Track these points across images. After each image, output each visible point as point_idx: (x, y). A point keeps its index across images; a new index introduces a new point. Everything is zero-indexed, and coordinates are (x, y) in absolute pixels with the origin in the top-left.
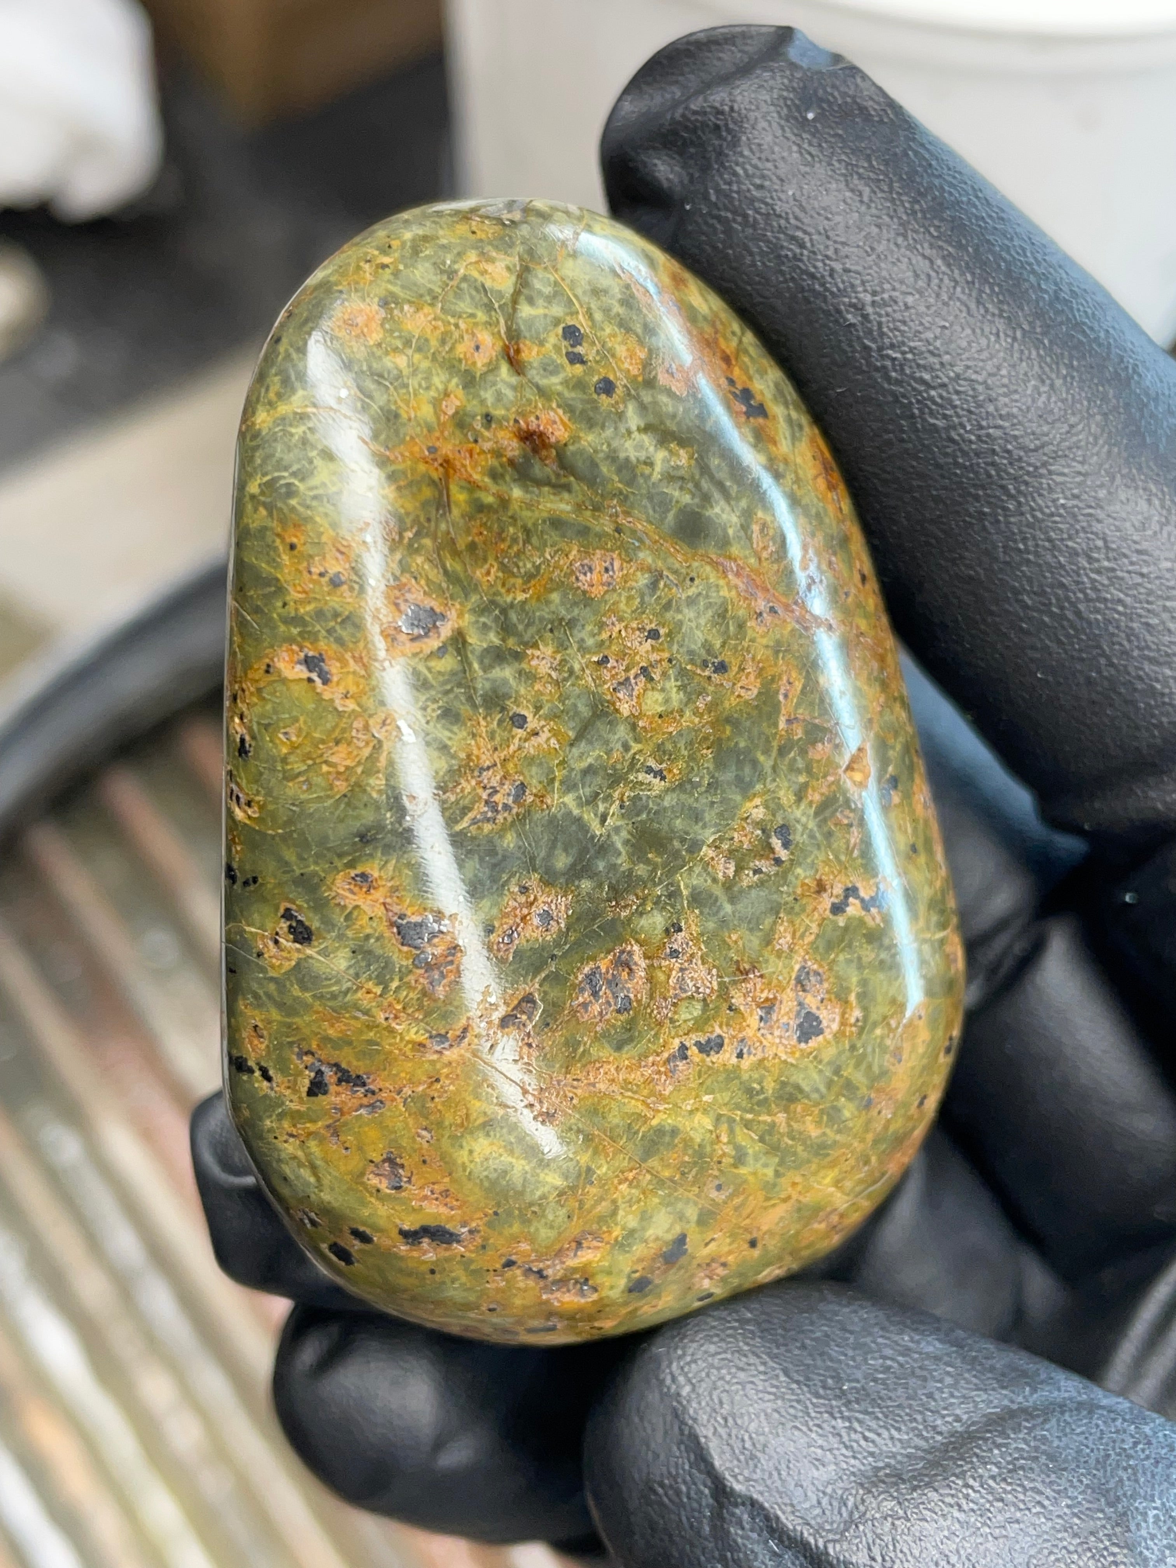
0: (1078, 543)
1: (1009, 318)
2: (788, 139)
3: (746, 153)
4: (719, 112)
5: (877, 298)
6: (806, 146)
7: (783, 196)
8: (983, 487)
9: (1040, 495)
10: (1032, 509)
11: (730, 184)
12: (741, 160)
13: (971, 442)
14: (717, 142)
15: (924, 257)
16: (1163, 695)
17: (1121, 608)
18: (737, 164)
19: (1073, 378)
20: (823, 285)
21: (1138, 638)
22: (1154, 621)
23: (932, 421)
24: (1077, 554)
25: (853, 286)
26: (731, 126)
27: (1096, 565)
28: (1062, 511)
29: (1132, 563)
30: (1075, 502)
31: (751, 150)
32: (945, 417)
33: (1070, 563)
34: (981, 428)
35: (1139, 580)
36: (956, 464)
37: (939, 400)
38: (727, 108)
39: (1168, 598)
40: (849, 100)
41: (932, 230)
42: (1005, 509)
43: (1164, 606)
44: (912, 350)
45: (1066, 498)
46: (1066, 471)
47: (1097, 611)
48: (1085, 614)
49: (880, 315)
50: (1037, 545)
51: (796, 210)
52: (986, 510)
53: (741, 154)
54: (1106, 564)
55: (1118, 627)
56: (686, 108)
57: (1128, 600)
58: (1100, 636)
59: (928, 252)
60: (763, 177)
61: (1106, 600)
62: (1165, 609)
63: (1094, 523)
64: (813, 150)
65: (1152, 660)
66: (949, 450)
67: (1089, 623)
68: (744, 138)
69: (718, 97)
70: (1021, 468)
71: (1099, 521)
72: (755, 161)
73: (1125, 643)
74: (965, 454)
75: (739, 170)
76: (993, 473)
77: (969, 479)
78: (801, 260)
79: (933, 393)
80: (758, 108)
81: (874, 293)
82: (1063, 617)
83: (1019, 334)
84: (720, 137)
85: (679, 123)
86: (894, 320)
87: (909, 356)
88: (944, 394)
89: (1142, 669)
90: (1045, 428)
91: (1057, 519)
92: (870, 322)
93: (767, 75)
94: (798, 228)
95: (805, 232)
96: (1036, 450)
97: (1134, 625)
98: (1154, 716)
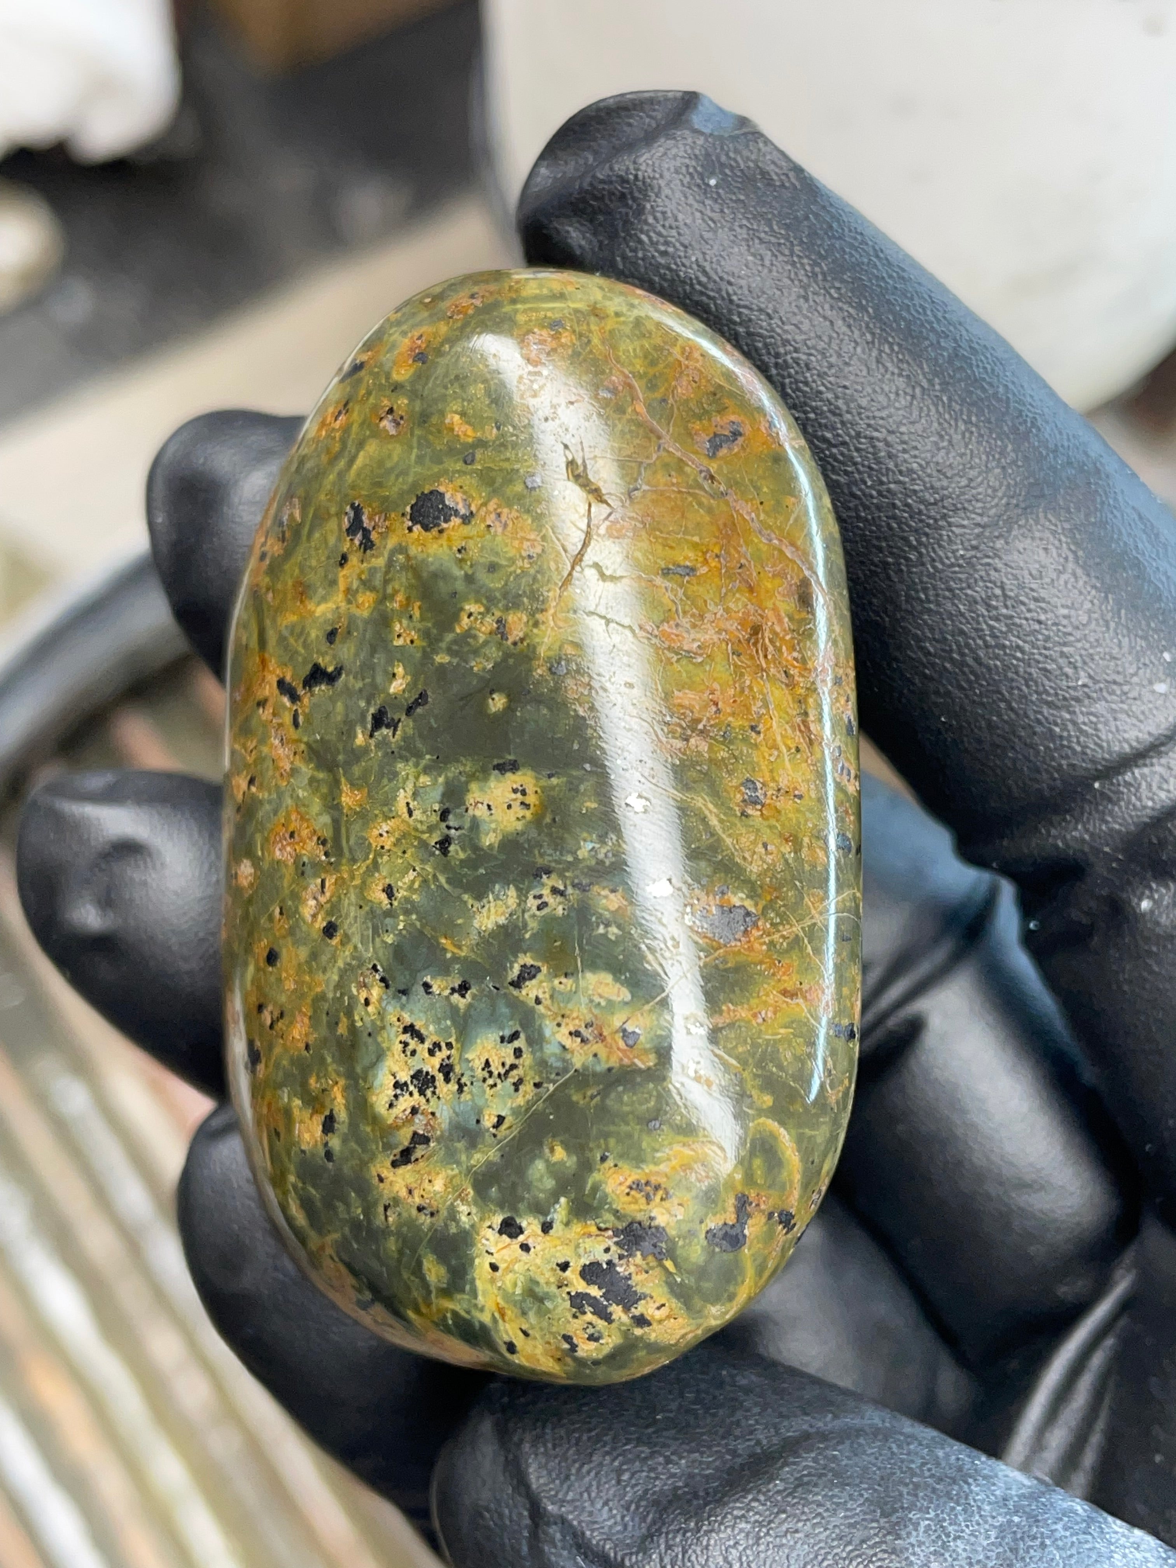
0: (979, 592)
1: (908, 377)
2: (691, 206)
3: (651, 220)
4: (624, 181)
5: (780, 361)
6: (709, 213)
7: (688, 264)
8: (886, 539)
9: (940, 546)
10: (933, 560)
11: (635, 250)
12: (646, 228)
13: (872, 497)
14: (623, 210)
15: (825, 318)
16: (1061, 737)
17: (1019, 655)
18: (642, 232)
19: (972, 433)
21: (1036, 683)
22: (1051, 666)
23: (834, 477)
24: (976, 602)
26: (637, 194)
27: (994, 612)
28: (961, 562)
29: (1029, 611)
30: (973, 553)
31: (655, 218)
32: (846, 473)
33: (971, 611)
34: (882, 483)
35: (1037, 627)
36: (858, 518)
37: (841, 458)
38: (631, 177)
39: (1065, 644)
40: (751, 165)
41: (832, 291)
42: (907, 559)
43: (1062, 653)
44: (814, 410)
45: (966, 549)
46: (965, 522)
47: (997, 657)
48: (985, 660)
49: (783, 377)
50: (937, 595)
51: (699, 274)
52: (890, 560)
53: (646, 222)
54: (1004, 611)
55: (1017, 673)
56: (594, 177)
57: (1027, 647)
58: (1000, 681)
59: (828, 313)
60: (667, 243)
61: (1004, 647)
62: (1063, 655)
63: (992, 573)
64: (716, 216)
65: (1050, 704)
66: (851, 505)
67: (989, 669)
68: (648, 206)
69: (623, 165)
70: (921, 521)
71: (996, 570)
72: (660, 228)
73: (1024, 688)
74: (866, 508)
75: (644, 237)
76: (895, 525)
77: (871, 531)
79: (834, 450)
80: (661, 176)
82: (963, 664)
83: (918, 391)
84: (627, 206)
85: (587, 192)
86: (797, 382)
87: (812, 416)
88: (845, 451)
89: (1041, 713)
90: (945, 483)
91: (957, 569)
93: (671, 143)
94: (702, 293)
95: (709, 297)
96: (935, 504)
97: (1033, 670)
98: (1053, 759)
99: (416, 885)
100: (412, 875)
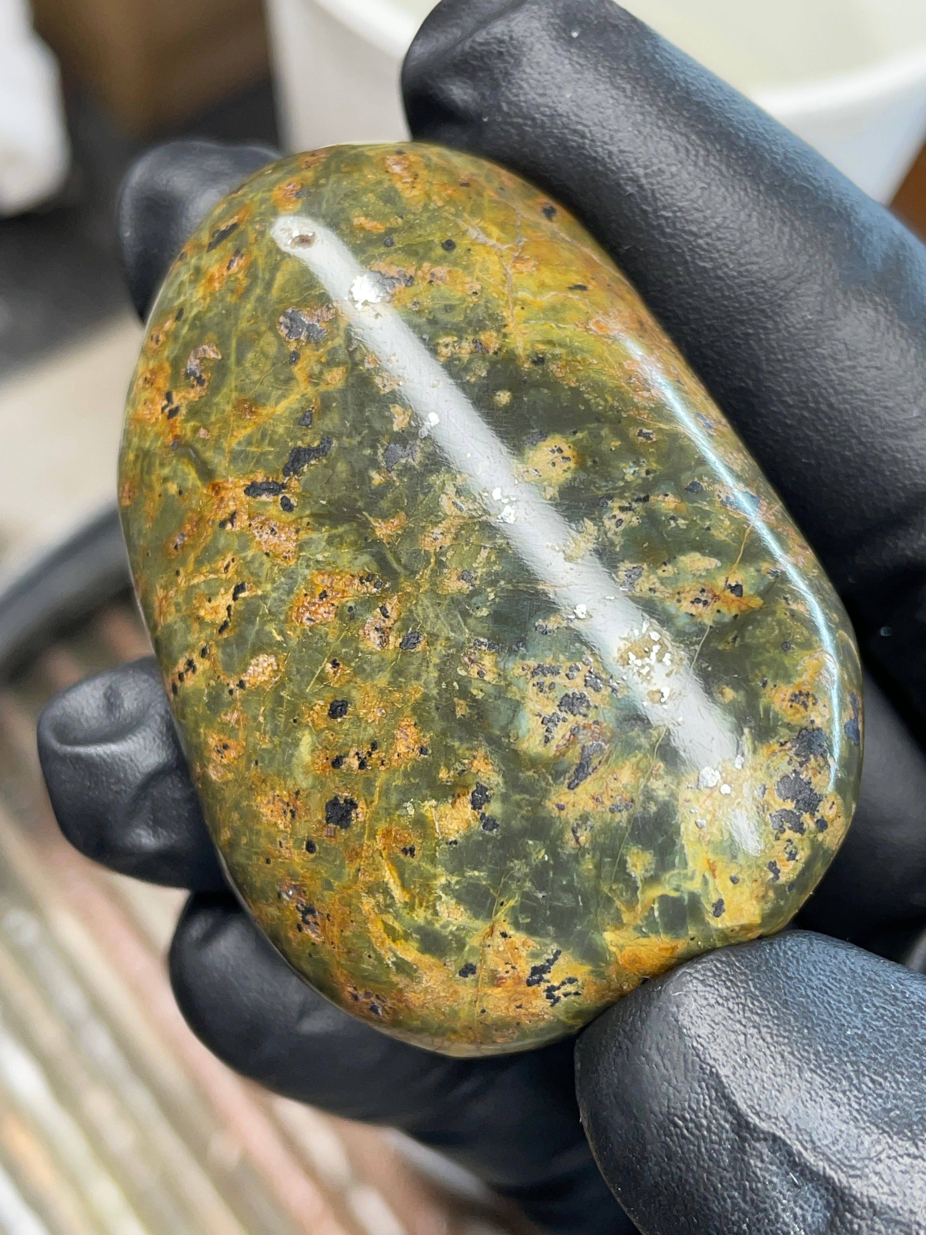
2: (560, 55)
3: (528, 70)
4: (501, 42)
5: (648, 171)
6: (576, 59)
11: (517, 95)
12: (525, 76)
14: (502, 65)
20: (604, 165)
23: (702, 264)
25: (628, 163)
26: (513, 51)
31: (532, 68)
32: (712, 259)
34: (741, 265)
36: (724, 297)
37: (706, 247)
40: (602, 20)
44: (680, 209)
47: (845, 401)
49: (652, 184)
50: (792, 355)
51: (575, 109)
53: (524, 72)
56: (473, 41)
57: (869, 390)
60: (544, 87)
61: (851, 392)
64: (582, 61)
66: (716, 286)
68: (525, 59)
69: (499, 29)
72: (537, 75)
74: (730, 288)
75: (524, 84)
77: (735, 308)
78: (584, 148)
79: (700, 241)
81: (646, 167)
82: (819, 410)
84: (505, 61)
85: (468, 54)
86: (664, 187)
87: (679, 214)
91: (807, 332)
92: (644, 190)
94: (578, 123)
95: (584, 125)
99: (493, 558)
100: (484, 554)
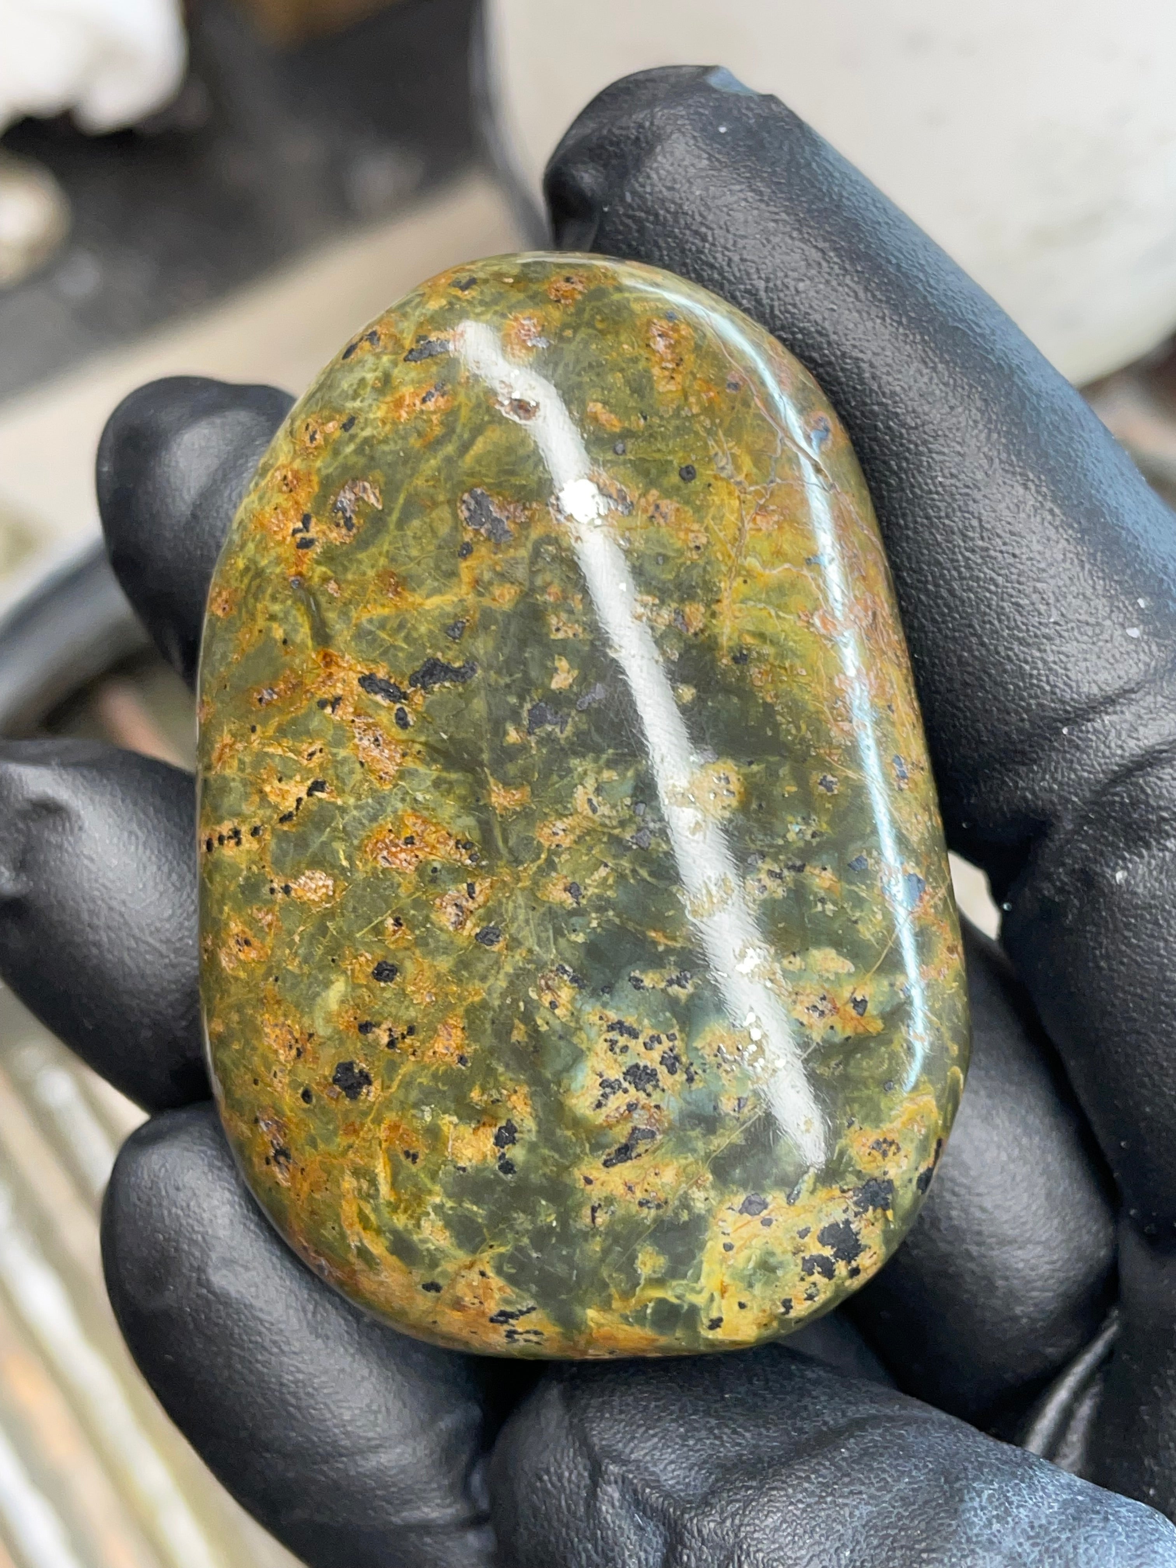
0: (955, 522)
2: (700, 148)
3: (661, 160)
4: (641, 127)
5: (770, 284)
9: (920, 472)
10: (913, 486)
11: (644, 186)
12: (655, 166)
14: (636, 153)
16: (1031, 676)
17: (992, 588)
18: (651, 169)
20: (721, 274)
21: (1008, 619)
24: (953, 533)
26: (650, 137)
31: (665, 157)
33: (948, 541)
38: (648, 124)
41: (827, 226)
44: (801, 331)
45: (944, 476)
47: (970, 589)
48: (959, 592)
49: (772, 300)
53: (656, 161)
54: (980, 543)
55: (989, 606)
57: (1000, 580)
58: (972, 614)
60: (674, 180)
61: (978, 579)
63: (971, 503)
64: (721, 158)
65: (1021, 641)
67: (963, 601)
68: (660, 148)
70: (902, 445)
72: (668, 167)
73: (996, 622)
78: (703, 253)
84: (640, 148)
85: (605, 138)
86: (785, 304)
89: (1011, 649)
94: (702, 224)
95: (708, 227)
96: (916, 428)
97: (1005, 604)
98: (1022, 699)
